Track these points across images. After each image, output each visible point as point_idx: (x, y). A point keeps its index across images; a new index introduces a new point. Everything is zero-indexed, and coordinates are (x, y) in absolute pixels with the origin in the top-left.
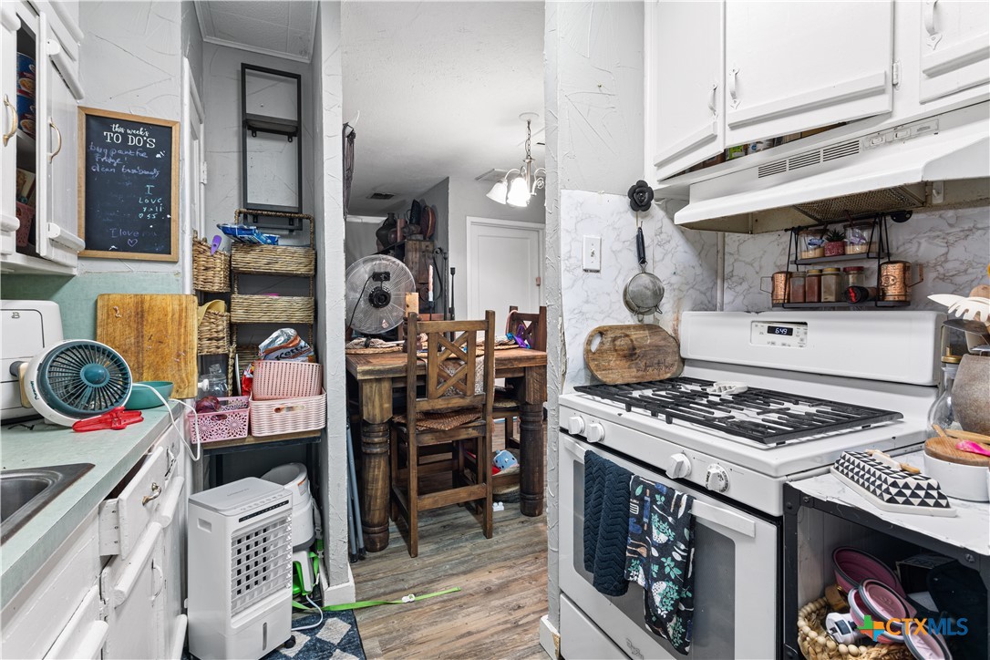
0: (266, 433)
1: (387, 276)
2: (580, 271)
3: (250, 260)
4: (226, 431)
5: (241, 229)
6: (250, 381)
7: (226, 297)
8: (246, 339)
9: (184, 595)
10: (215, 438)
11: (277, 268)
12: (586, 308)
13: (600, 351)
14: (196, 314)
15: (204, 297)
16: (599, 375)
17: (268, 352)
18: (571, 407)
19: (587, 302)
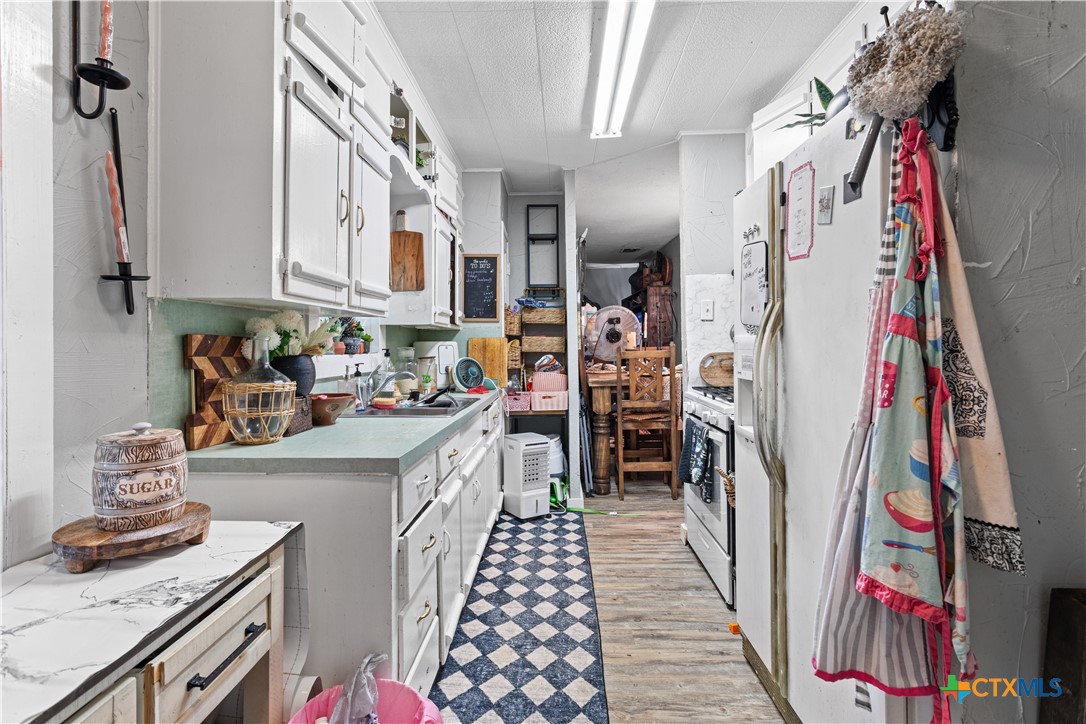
0: (538, 409)
1: (618, 321)
2: (699, 321)
3: (532, 317)
4: (520, 406)
5: (527, 301)
6: (531, 384)
7: (519, 338)
8: (529, 362)
9: (502, 483)
10: (515, 410)
11: (545, 321)
12: (702, 343)
13: (710, 367)
14: (507, 346)
15: (510, 338)
16: (707, 380)
17: (540, 367)
18: (691, 399)
19: (704, 339)
